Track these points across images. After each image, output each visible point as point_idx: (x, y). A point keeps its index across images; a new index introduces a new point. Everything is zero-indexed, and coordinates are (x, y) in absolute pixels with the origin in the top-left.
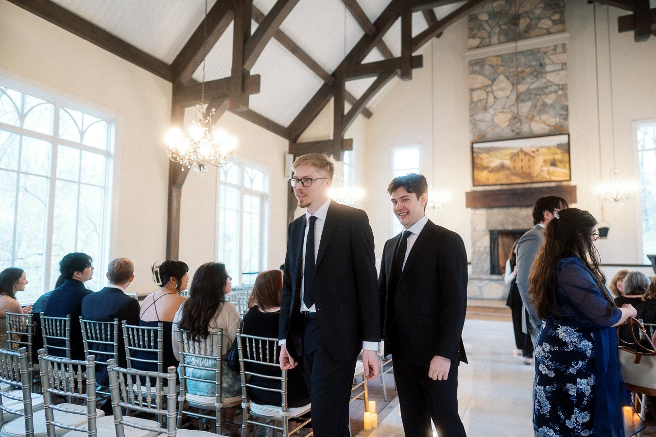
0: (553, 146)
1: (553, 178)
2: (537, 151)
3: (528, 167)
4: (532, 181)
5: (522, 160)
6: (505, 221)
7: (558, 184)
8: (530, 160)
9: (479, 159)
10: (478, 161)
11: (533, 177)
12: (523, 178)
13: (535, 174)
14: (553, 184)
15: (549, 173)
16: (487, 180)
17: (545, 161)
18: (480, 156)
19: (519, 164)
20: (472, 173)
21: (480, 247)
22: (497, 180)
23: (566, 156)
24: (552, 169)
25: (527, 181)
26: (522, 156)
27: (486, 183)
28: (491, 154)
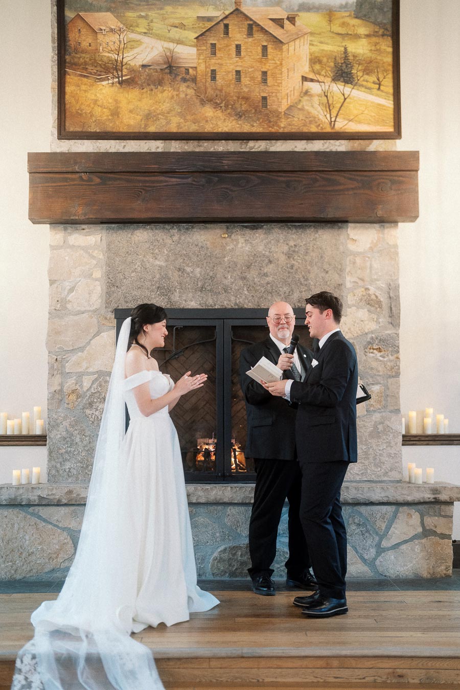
0: (344, 7)
1: (341, 125)
2: (292, 20)
3: (259, 76)
4: (273, 130)
5: (238, 47)
6: (175, 276)
7: (356, 145)
8: (265, 48)
9: (84, 31)
10: (79, 37)
11: (277, 114)
12: (240, 115)
13: (283, 108)
14: (341, 146)
15: (329, 106)
16: (115, 113)
17: (315, 60)
18: (90, 17)
19: (227, 64)
20: (56, 85)
21: (80, 375)
22: (148, 116)
23: (386, 46)
24: (337, 89)
25: (257, 128)
26: (238, 35)
27: (110, 127)
28: (131, 15)
